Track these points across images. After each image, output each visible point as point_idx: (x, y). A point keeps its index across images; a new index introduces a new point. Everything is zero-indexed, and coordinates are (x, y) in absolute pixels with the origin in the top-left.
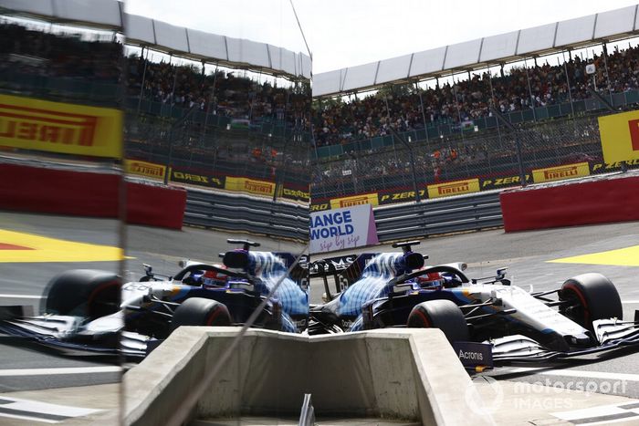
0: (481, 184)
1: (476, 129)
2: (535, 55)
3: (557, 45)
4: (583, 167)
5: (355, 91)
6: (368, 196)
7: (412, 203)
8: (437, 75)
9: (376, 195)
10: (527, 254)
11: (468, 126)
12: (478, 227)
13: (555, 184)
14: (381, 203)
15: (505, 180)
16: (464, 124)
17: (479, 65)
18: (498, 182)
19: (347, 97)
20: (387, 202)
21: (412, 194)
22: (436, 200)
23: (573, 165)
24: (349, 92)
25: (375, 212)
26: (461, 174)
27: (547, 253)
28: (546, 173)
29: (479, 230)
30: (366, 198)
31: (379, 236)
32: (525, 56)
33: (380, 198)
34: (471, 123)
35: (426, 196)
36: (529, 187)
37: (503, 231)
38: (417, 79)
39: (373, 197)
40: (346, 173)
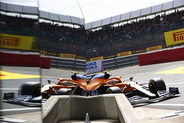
0: (132, 53)
1: (130, 37)
2: (146, 16)
3: (151, 13)
4: (160, 47)
5: (96, 28)
6: (101, 57)
7: (113, 59)
8: (118, 23)
9: (103, 57)
10: (146, 72)
11: (128, 36)
12: (132, 65)
13: (153, 52)
14: (104, 59)
15: (139, 51)
16: (126, 36)
17: (130, 19)
18: (137, 52)
19: (94, 30)
20: (106, 59)
21: (113, 56)
22: (120, 58)
23: (158, 46)
24: (94, 28)
25: (103, 62)
26: (126, 50)
27: (152, 71)
28: (150, 49)
29: (132, 66)
30: (100, 58)
31: (104, 68)
32: (143, 16)
33: (104, 58)
34: (128, 35)
35: (117, 57)
36: (145, 53)
37: (139, 65)
38: (113, 24)
39: (102, 57)
40: (94, 51)
